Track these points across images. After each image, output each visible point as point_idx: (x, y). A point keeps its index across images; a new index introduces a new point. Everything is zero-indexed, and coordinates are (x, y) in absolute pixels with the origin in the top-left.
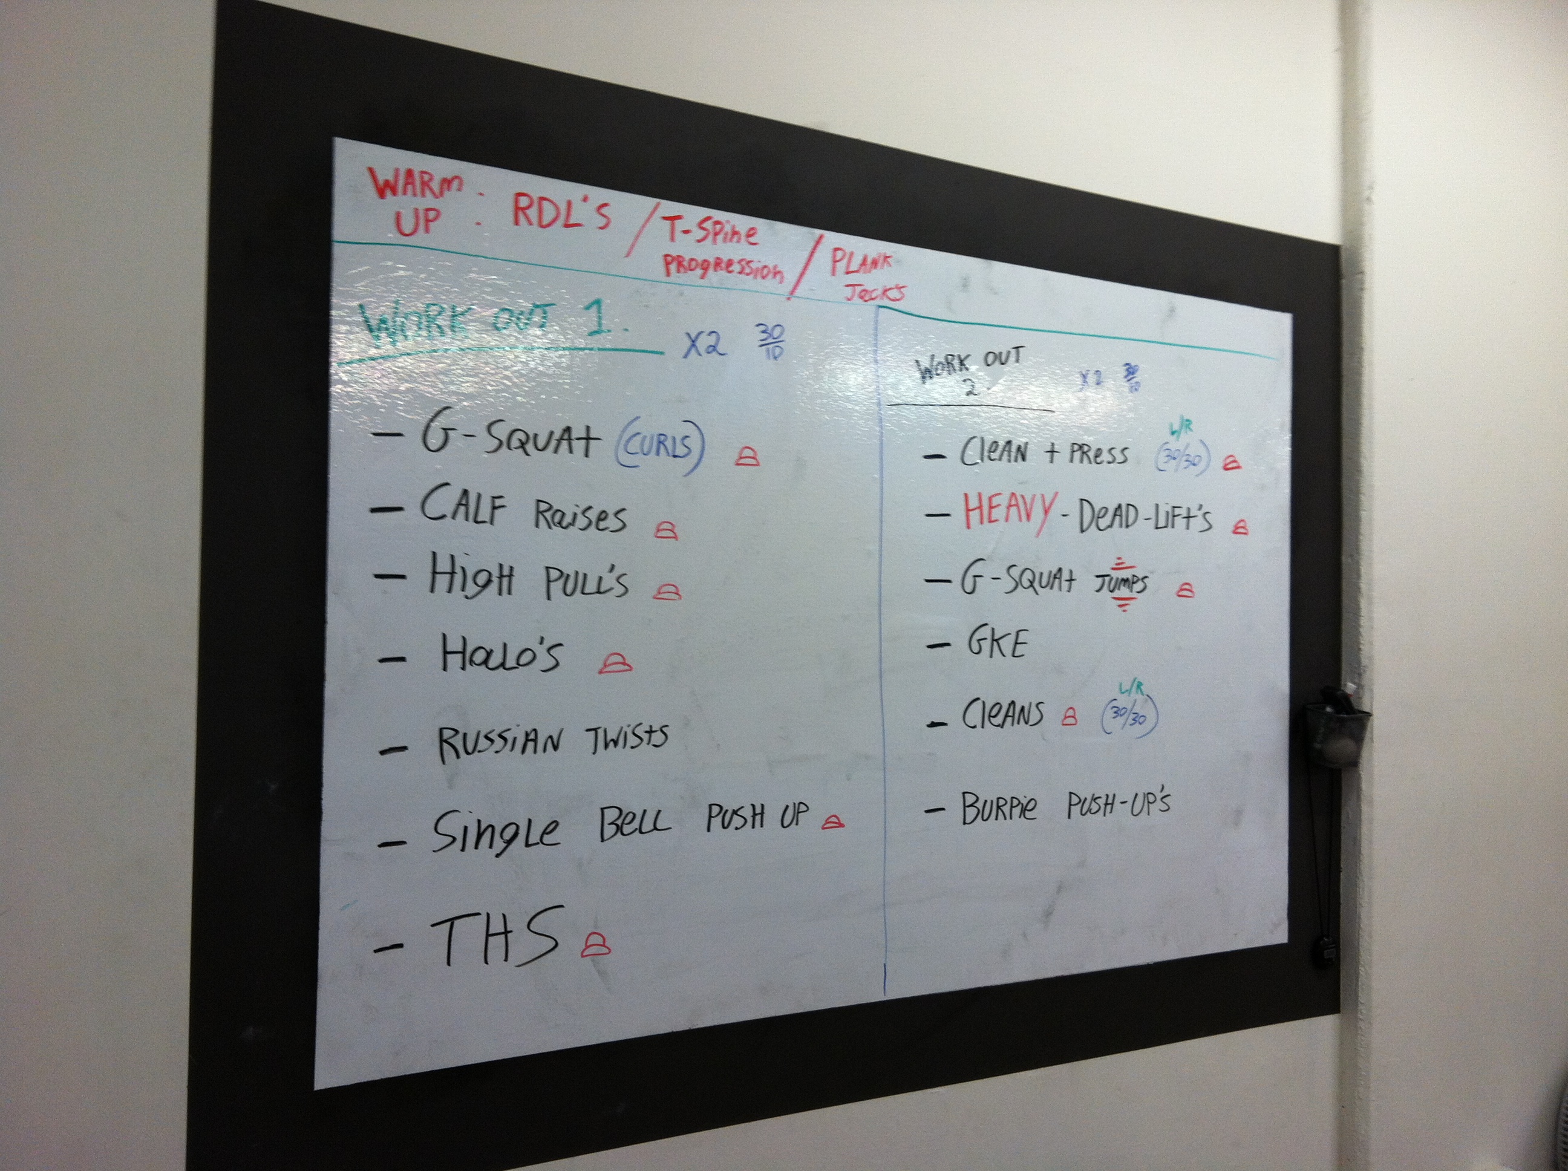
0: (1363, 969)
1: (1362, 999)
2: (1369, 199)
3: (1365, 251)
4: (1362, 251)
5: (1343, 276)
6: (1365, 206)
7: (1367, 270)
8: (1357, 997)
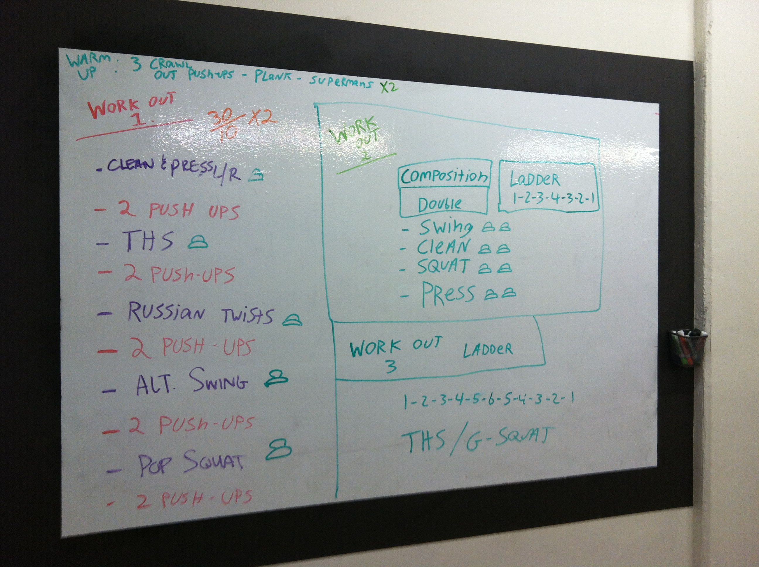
3: (706, 63)
4: (705, 63)
5: (695, 79)
6: (706, 36)
7: (707, 75)
8: (702, 498)
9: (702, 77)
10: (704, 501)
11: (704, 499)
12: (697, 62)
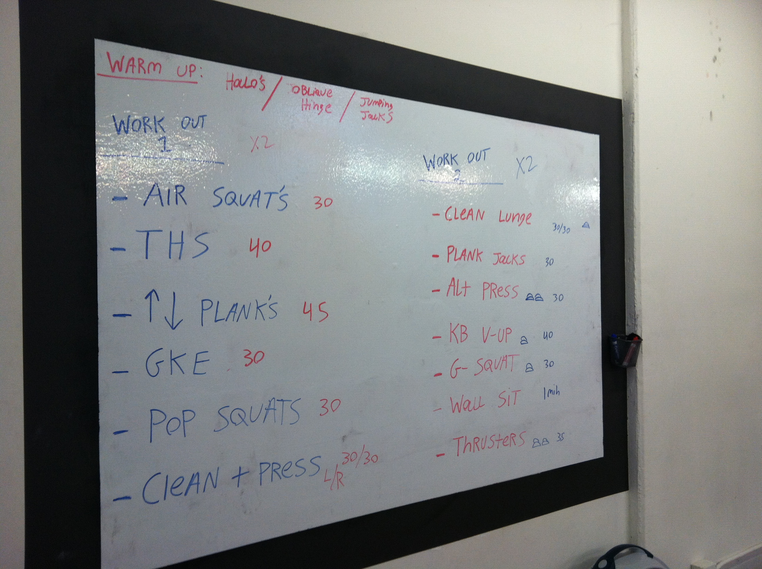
0: (639, 468)
1: (640, 483)
2: (636, 75)
3: (634, 102)
5: (623, 116)
6: (634, 79)
7: (635, 112)
8: (637, 482)
10: (639, 485)
12: (625, 100)
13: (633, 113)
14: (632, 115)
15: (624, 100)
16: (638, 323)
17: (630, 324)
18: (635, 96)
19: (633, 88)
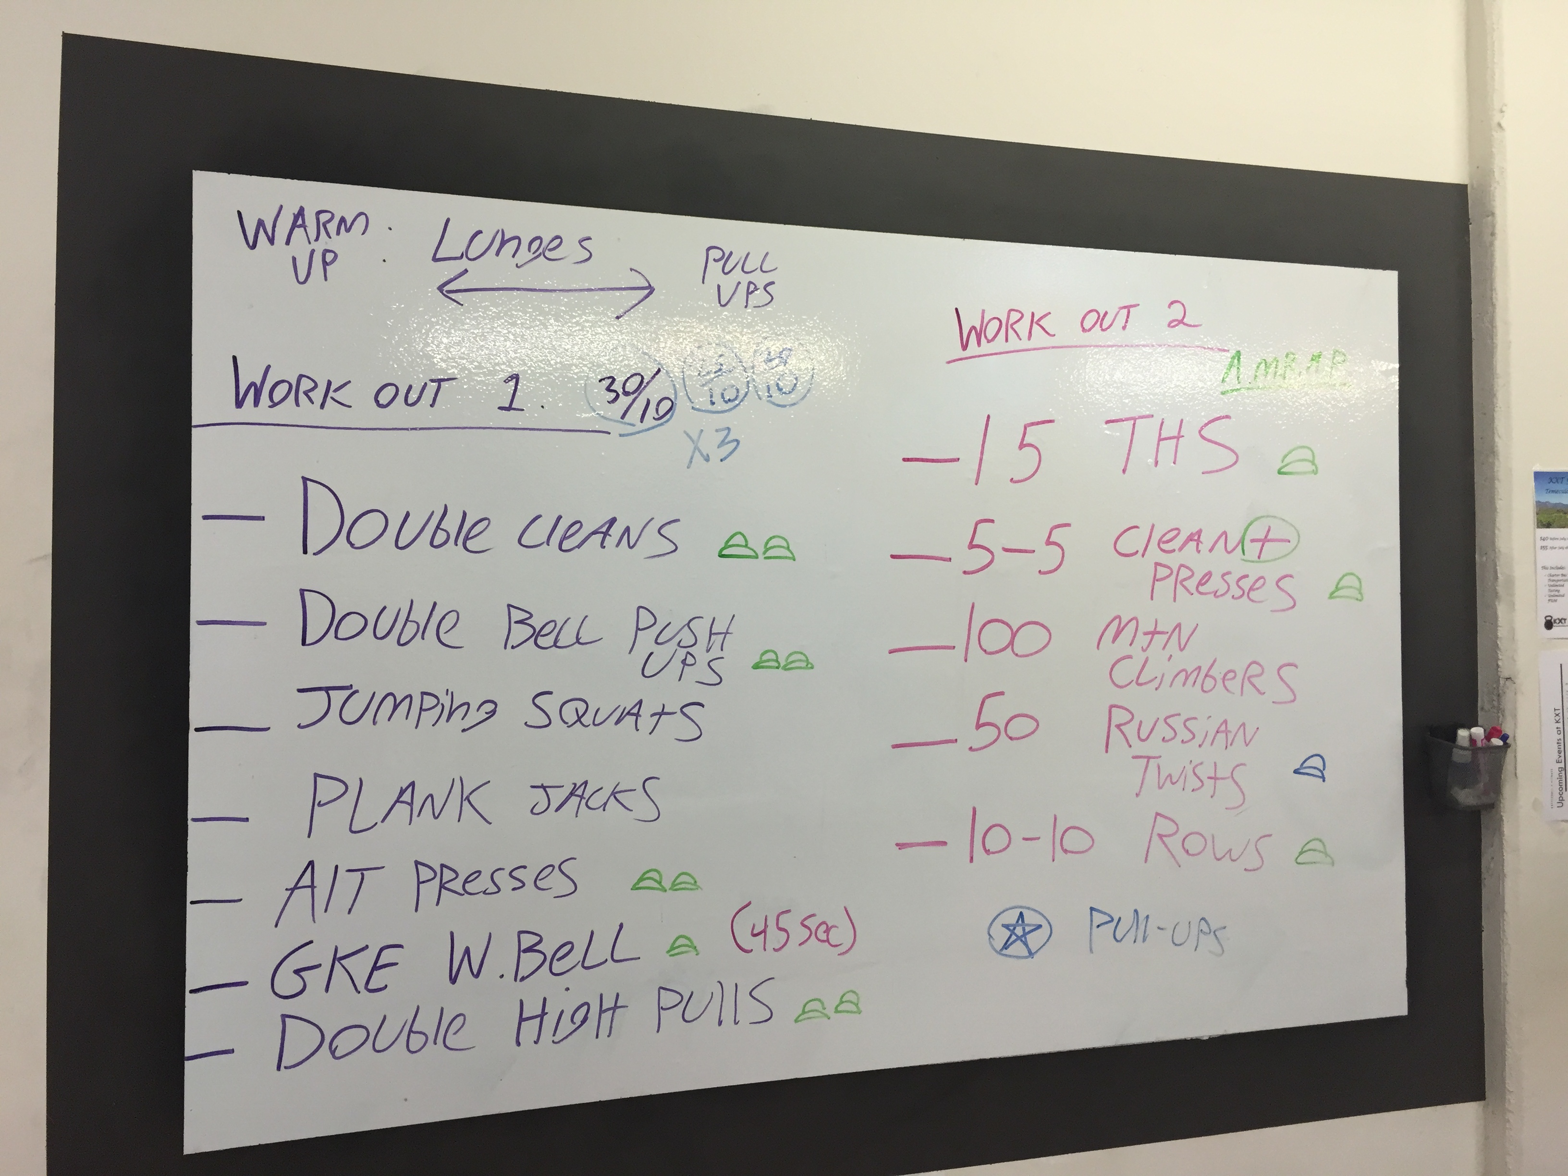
0: (1509, 1050)
1: (1510, 1085)
2: (1499, 125)
3: (1495, 188)
4: (1492, 188)
5: (1471, 221)
6: (1494, 133)
7: (1498, 212)
8: (1504, 1083)
9: (1488, 216)
10: (1509, 1091)
11: (1508, 1088)
12: (1475, 186)
13: (1493, 214)
14: (1490, 218)
15: (1472, 186)
16: (1507, 704)
17: (1487, 706)
18: (1496, 174)
19: (1491, 155)
